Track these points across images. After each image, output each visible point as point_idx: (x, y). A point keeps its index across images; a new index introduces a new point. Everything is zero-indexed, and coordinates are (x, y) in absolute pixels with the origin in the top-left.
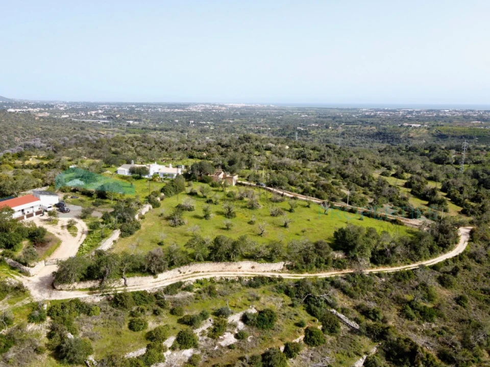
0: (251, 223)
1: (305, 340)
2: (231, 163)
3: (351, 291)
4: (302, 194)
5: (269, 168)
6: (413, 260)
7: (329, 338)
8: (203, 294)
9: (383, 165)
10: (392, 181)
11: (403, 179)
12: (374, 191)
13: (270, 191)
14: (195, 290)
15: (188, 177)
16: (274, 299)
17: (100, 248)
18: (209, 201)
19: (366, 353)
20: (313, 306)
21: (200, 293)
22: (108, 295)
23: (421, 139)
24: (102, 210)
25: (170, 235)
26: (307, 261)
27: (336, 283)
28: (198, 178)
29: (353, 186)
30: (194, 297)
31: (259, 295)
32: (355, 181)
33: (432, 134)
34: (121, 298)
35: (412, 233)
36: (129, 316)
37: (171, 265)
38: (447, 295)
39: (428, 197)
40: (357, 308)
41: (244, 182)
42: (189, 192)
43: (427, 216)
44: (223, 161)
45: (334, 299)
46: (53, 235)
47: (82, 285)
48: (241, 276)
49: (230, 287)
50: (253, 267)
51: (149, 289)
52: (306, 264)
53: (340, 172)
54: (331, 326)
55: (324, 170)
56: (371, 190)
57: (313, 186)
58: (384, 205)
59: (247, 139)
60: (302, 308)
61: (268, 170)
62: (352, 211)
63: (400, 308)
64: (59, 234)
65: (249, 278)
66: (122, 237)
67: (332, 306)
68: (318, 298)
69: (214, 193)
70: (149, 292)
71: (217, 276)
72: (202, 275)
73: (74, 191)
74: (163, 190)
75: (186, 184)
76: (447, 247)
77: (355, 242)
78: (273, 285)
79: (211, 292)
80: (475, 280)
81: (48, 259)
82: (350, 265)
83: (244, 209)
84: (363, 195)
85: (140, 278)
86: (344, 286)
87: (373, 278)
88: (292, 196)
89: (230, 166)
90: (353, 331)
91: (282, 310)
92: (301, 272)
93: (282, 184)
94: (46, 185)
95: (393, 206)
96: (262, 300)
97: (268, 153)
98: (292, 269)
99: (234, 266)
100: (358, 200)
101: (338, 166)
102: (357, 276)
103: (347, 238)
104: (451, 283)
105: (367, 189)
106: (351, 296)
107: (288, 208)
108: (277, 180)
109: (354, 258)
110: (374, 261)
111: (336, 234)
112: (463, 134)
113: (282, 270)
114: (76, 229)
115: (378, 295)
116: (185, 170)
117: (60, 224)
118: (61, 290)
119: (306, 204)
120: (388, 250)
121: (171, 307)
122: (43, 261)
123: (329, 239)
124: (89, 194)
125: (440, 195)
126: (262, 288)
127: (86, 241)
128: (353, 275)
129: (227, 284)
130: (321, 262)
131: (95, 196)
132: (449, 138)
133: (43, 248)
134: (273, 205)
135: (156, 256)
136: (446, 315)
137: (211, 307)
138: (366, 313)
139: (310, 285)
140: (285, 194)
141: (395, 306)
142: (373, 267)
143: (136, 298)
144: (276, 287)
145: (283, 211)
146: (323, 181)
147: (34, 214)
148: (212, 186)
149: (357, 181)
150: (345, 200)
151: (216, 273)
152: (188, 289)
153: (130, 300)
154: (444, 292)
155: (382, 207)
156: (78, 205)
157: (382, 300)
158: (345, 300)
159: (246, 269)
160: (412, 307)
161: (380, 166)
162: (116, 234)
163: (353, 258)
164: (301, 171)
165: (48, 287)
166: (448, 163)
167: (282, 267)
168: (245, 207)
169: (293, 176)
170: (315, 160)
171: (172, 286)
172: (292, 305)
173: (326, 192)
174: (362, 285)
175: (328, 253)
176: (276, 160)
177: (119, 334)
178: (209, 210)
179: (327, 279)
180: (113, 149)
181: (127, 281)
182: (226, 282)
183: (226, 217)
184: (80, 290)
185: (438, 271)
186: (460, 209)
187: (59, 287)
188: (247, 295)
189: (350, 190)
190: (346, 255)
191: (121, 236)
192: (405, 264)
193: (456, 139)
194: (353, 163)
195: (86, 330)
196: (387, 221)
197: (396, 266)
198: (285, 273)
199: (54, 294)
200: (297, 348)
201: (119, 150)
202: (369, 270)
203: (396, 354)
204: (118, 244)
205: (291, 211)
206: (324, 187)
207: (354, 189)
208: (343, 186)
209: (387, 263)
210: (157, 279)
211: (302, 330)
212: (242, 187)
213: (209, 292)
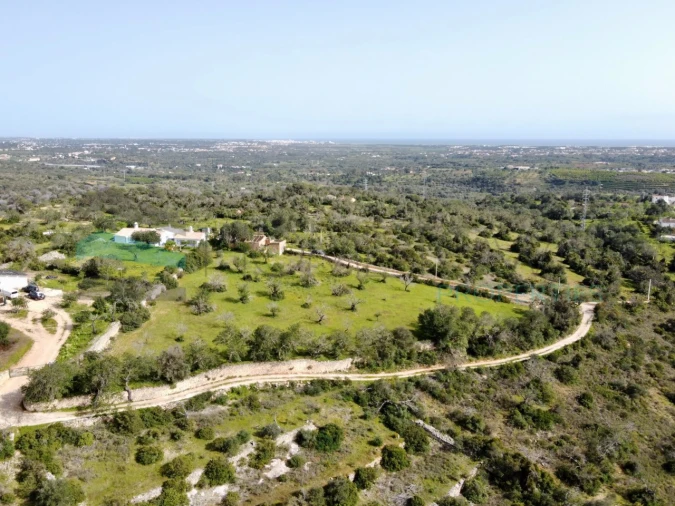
0: (305, 306)
1: (383, 463)
2: (277, 223)
3: (443, 395)
4: (375, 264)
5: (329, 230)
6: (523, 349)
7: (415, 459)
8: (241, 408)
9: (482, 222)
10: (493, 243)
11: (509, 240)
12: (471, 258)
13: (331, 261)
14: (230, 402)
15: (217, 244)
16: (340, 410)
17: (91, 349)
18: (247, 278)
19: (463, 476)
20: (392, 416)
21: (236, 406)
22: (105, 415)
23: (530, 186)
24: (94, 294)
25: (192, 326)
26: (383, 355)
27: (422, 384)
28: (231, 245)
29: (443, 251)
30: (228, 413)
31: (319, 406)
33: (545, 179)
34: (123, 419)
35: (521, 312)
36: (136, 444)
37: (195, 369)
38: (567, 394)
39: (540, 264)
40: (451, 416)
41: (294, 250)
42: (218, 265)
43: (540, 290)
44: (265, 220)
45: (421, 406)
46: (21, 332)
47: (66, 403)
48: (294, 380)
49: (279, 397)
50: (309, 368)
51: (165, 404)
52: (382, 359)
53: (425, 232)
54: (416, 444)
55: (404, 230)
56: (466, 257)
57: (390, 253)
58: (484, 276)
59: (298, 189)
60: (378, 419)
61: (327, 232)
62: (442, 286)
63: (507, 413)
64: (29, 331)
65: (305, 382)
66: (124, 332)
67: (417, 415)
68: (399, 405)
69: (253, 265)
70: (163, 408)
71: (260, 381)
72: (240, 382)
73: (51, 268)
74: (180, 264)
75: (214, 254)
76: (565, 330)
77: (446, 327)
78: (337, 391)
79: (252, 404)
80: (601, 372)
81: (14, 368)
82: (441, 359)
83: (295, 288)
84: (456, 264)
85: (151, 390)
86: (434, 388)
87: (471, 375)
88: (361, 267)
89: (274, 229)
90: (446, 447)
91: (351, 424)
92: (376, 371)
93: (347, 252)
94: (9, 260)
95: (495, 277)
96: (323, 411)
97: (327, 208)
98: (363, 368)
99: (283, 367)
100: (450, 269)
101: (422, 225)
102: (450, 374)
103: (436, 322)
104: (571, 377)
105: (461, 255)
106: (443, 401)
107: (357, 284)
108: (341, 246)
109: (446, 350)
110: (472, 353)
111: (421, 318)
112: (583, 179)
113: (350, 369)
114: (54, 323)
115: (478, 398)
116: (212, 235)
117: (30, 317)
118: (35, 411)
119: (381, 278)
120: (490, 337)
121: (196, 428)
122: (7, 372)
123: (412, 325)
124: (73, 273)
125: (556, 261)
126: (322, 395)
127: (70, 339)
128: (444, 372)
129: (274, 392)
130: (402, 357)
131: (82, 275)
132: (567, 184)
133: (7, 353)
134: (335, 281)
135: (172, 357)
136: (565, 419)
137: (252, 426)
138: (462, 422)
139: (387, 388)
140: (351, 264)
141: (500, 411)
142: (470, 361)
143: (146, 418)
144: (342, 393)
145: (349, 289)
146: (402, 245)
148: (251, 256)
150: (432, 271)
151: (259, 377)
152: (220, 401)
153: (137, 420)
154: (563, 389)
155: (481, 279)
156: (56, 288)
157: (483, 404)
158: (435, 406)
159: (300, 370)
160: (522, 412)
161: (478, 223)
162: (114, 329)
163: (444, 349)
164: (372, 233)
165: (15, 409)
166: (566, 218)
167: (350, 365)
168: (298, 284)
169: (361, 239)
170: (392, 217)
171: (196, 398)
172: (364, 417)
173: (407, 260)
174: (457, 385)
175: (411, 344)
176: (338, 218)
177: (121, 469)
178: (247, 290)
179: (410, 380)
180: (107, 207)
181: (132, 394)
182: (273, 389)
183: (270, 298)
184: (63, 410)
185: (555, 362)
186: (581, 278)
187: (32, 407)
188: (302, 405)
189: (439, 257)
190: (435, 345)
191: (122, 330)
192: (513, 354)
193: (575, 185)
194: (443, 221)
195: (74, 467)
196: (489, 297)
197: (501, 358)
198: (354, 373)
199: (25, 418)
200: (372, 475)
201: (116, 207)
202: (466, 364)
203: (502, 475)
204: (117, 343)
205: (359, 288)
206: (404, 254)
207: (444, 255)
208: (430, 253)
209: (490, 353)
210: (175, 390)
211: (378, 450)
212: (293, 257)
213: (250, 405)
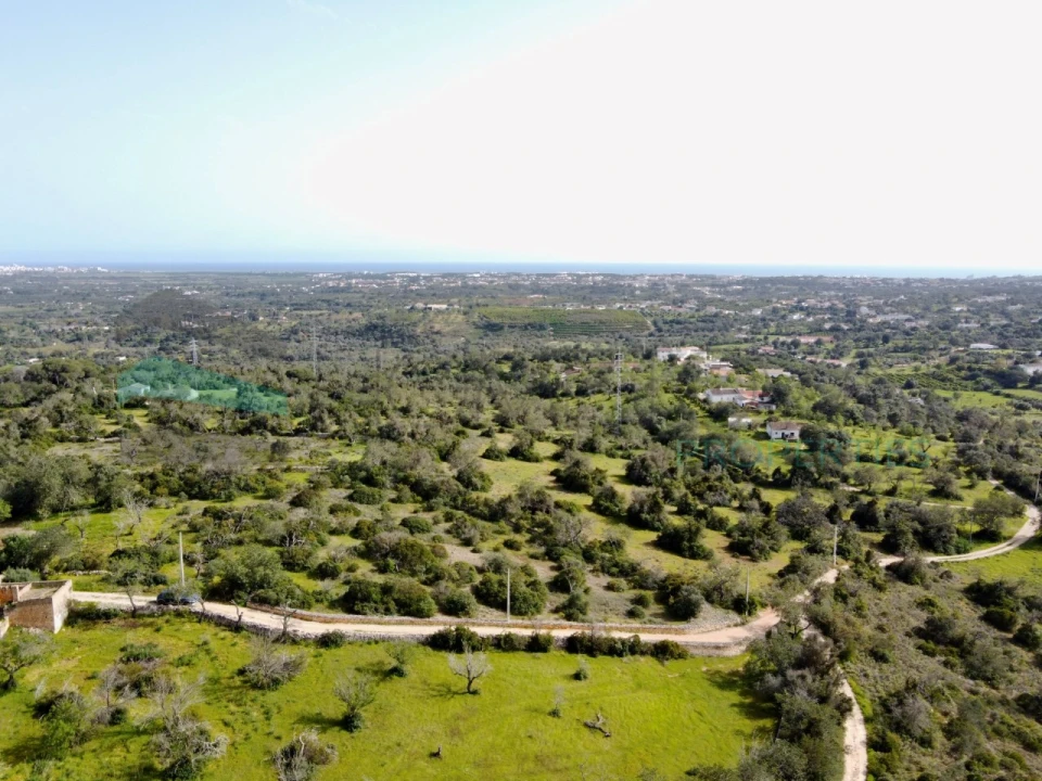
4: (348, 606)
9: (466, 422)
11: (538, 460)
12: (529, 531)
23: (455, 334)
32: (460, 502)
33: (474, 323)
41: (101, 600)
43: (712, 599)
53: (401, 474)
56: (518, 530)
57: (362, 556)
58: (585, 580)
59: (56, 376)
84: (513, 557)
95: (603, 576)
97: (139, 417)
105: (505, 527)
108: (246, 570)
112: (527, 321)
132: (506, 328)
140: (291, 625)
149: (464, 501)
155: (586, 590)
166: (564, 395)
173: (414, 573)
193: (517, 330)
205: (348, 723)
208: (441, 532)
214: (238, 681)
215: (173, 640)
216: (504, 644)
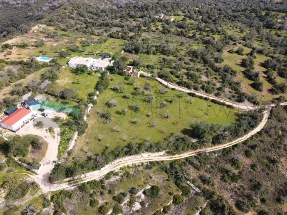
0: (148, 116)
1: (173, 202)
3: (199, 167)
4: (179, 84)
7: (185, 199)
8: (124, 178)
11: (242, 55)
13: (161, 83)
14: (120, 174)
15: (111, 70)
16: (159, 176)
17: (69, 149)
18: (125, 96)
19: (201, 208)
20: (178, 181)
21: (122, 176)
26: (177, 148)
27: (191, 161)
28: (117, 72)
30: (119, 180)
31: (152, 175)
32: (211, 66)
34: (84, 187)
35: (238, 115)
36: (89, 197)
38: (248, 163)
39: (253, 78)
40: (200, 177)
41: (144, 74)
42: (113, 87)
43: (249, 99)
45: (189, 175)
46: (43, 138)
48: (143, 161)
49: (138, 170)
51: (97, 178)
52: (177, 150)
53: (203, 56)
54: (186, 192)
56: (219, 75)
57: (186, 75)
58: (226, 89)
60: (173, 181)
62: (206, 99)
64: (45, 137)
65: (147, 162)
67: (188, 179)
68: (181, 176)
69: (127, 86)
70: (97, 180)
71: (130, 163)
72: (123, 164)
74: (97, 87)
75: (110, 77)
80: (264, 150)
82: (200, 146)
84: (214, 81)
85: (92, 172)
86: (195, 164)
87: (211, 155)
90: (197, 194)
91: (163, 184)
92: (174, 154)
95: (230, 89)
96: (154, 178)
97: (160, 25)
98: (169, 153)
99: (139, 156)
100: (211, 88)
101: (202, 51)
102: (203, 156)
104: (251, 155)
105: (217, 74)
106: (198, 170)
108: (165, 74)
110: (214, 143)
113: (164, 154)
114: (54, 132)
115: (212, 167)
118: (54, 183)
121: (109, 188)
126: (154, 168)
127: (60, 143)
130: (185, 147)
133: (40, 151)
136: (244, 177)
137: (128, 187)
138: (204, 181)
139: (178, 167)
141: (220, 174)
142: (212, 146)
143: (91, 186)
144: (160, 167)
147: (29, 121)
148: (126, 79)
150: (203, 88)
151: (130, 161)
152: (116, 174)
153: (88, 186)
154: (247, 160)
155: (224, 91)
157: (213, 171)
158: (195, 172)
159: (145, 157)
160: (228, 175)
162: (76, 135)
163: (202, 142)
165: (48, 182)
171: (108, 174)
172: (167, 180)
177: (85, 209)
179: (186, 159)
181: (86, 175)
182: (135, 167)
184: (63, 182)
185: (246, 145)
186: (270, 86)
188: (146, 175)
190: (198, 140)
191: (79, 135)
192: (230, 142)
195: (71, 209)
196: (225, 106)
198: (165, 156)
199: (52, 187)
200: (169, 207)
202: (210, 149)
203: (215, 207)
204: (78, 141)
206: (192, 77)
207: (210, 74)
208: (203, 72)
210: (101, 171)
211: (172, 197)
212: (143, 79)
213: (127, 176)
214: (159, 92)
215: (152, 83)
216: (201, 97)
